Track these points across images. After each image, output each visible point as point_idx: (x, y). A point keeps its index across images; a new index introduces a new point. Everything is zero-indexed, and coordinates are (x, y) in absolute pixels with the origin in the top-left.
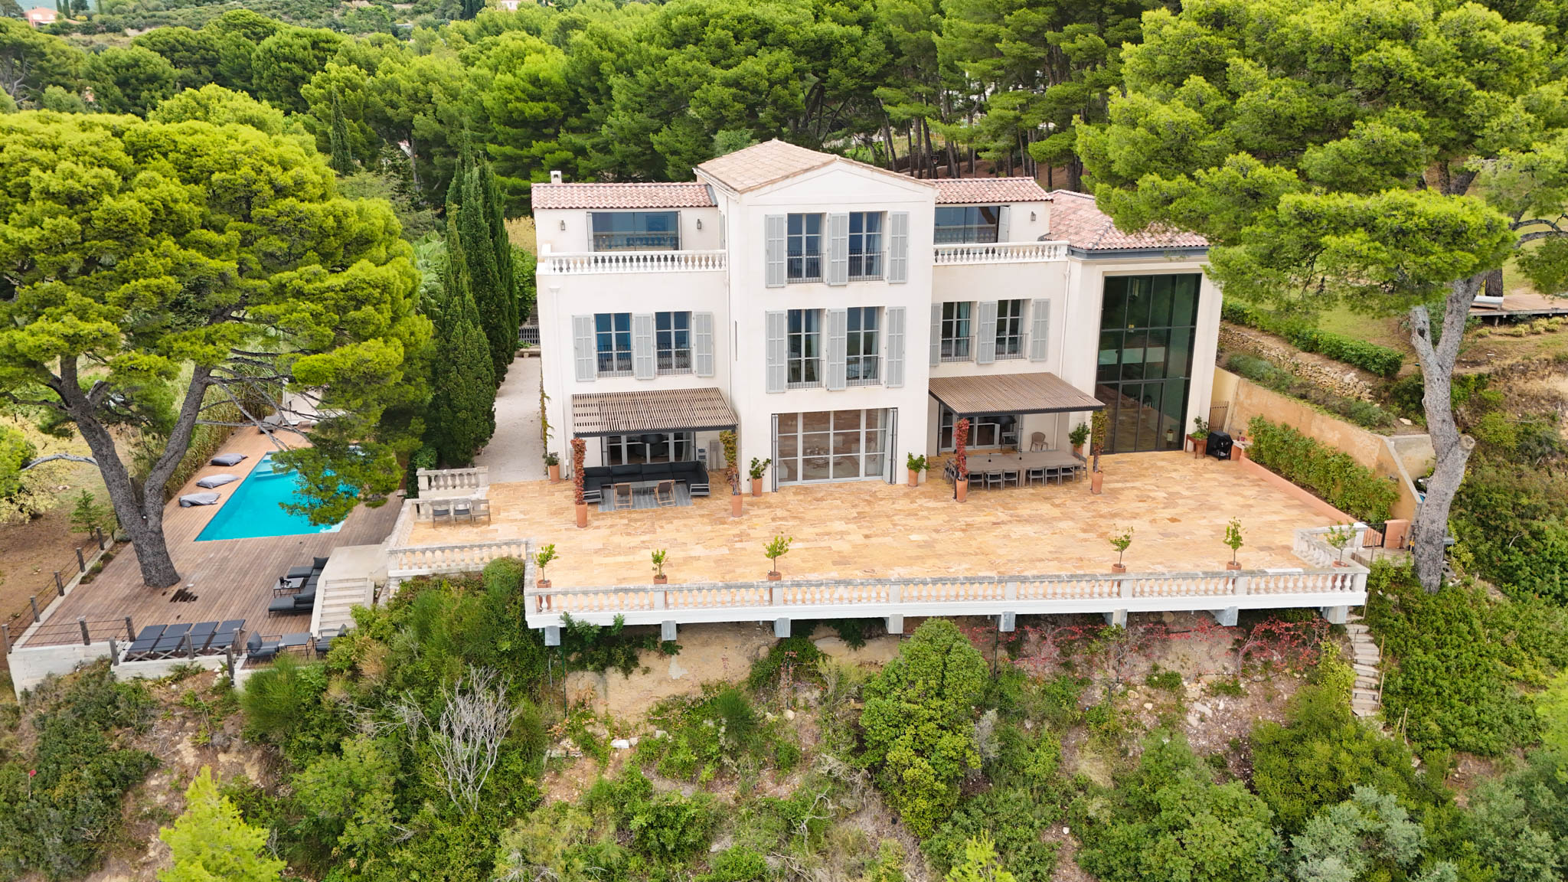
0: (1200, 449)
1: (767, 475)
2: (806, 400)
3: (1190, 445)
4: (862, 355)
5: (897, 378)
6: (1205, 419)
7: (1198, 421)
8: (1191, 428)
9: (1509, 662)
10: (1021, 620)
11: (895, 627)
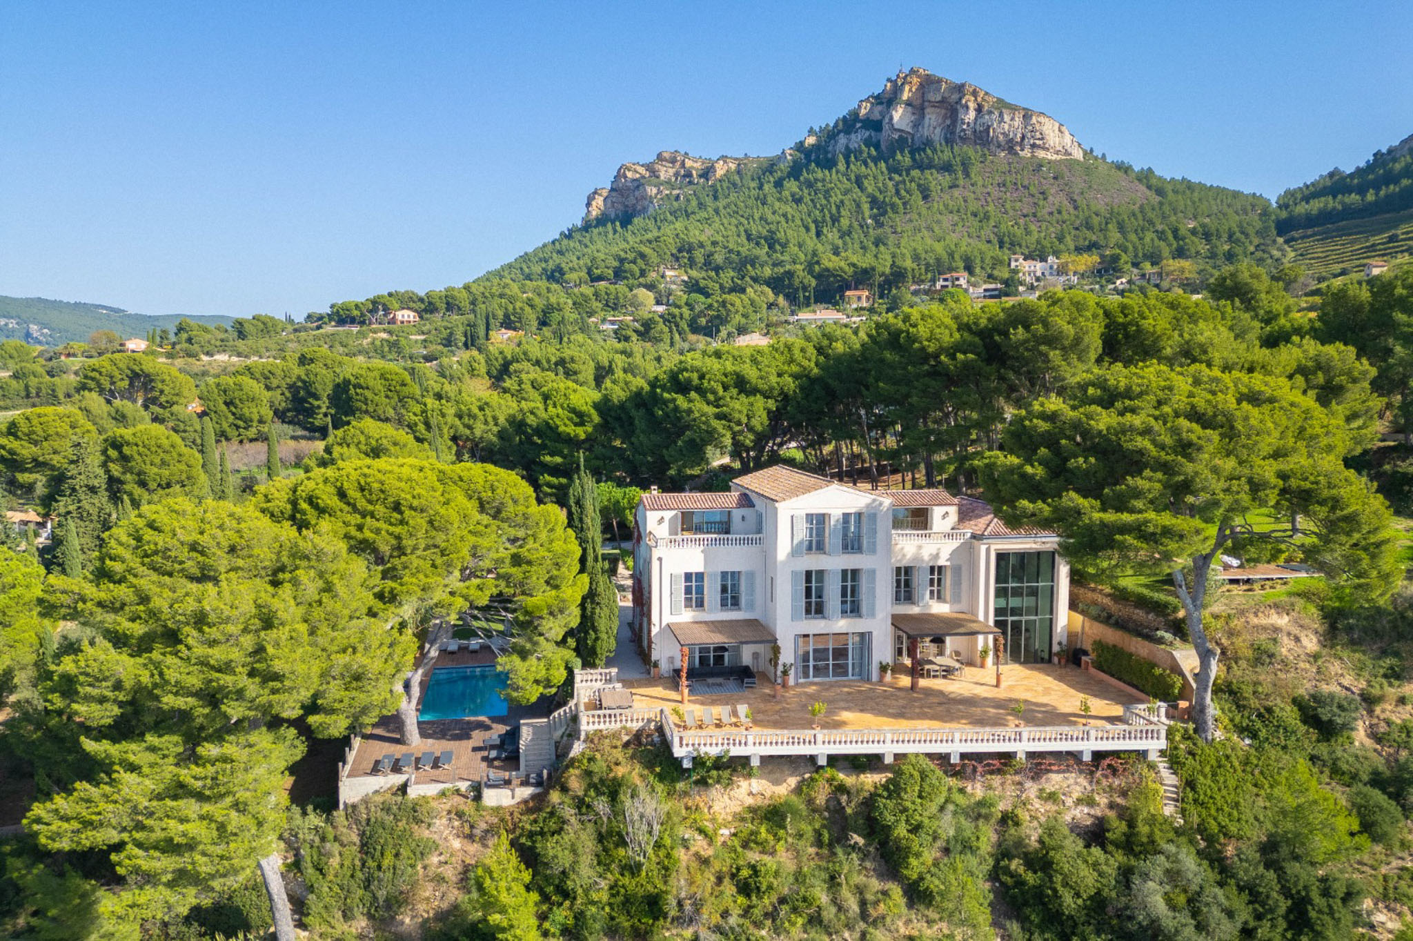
0: (1063, 662)
1: (792, 672)
2: (816, 626)
3: (1056, 660)
4: (849, 598)
5: (872, 614)
6: (1065, 642)
7: (1060, 643)
8: (1056, 648)
9: (1256, 785)
10: (964, 756)
11: (889, 760)
